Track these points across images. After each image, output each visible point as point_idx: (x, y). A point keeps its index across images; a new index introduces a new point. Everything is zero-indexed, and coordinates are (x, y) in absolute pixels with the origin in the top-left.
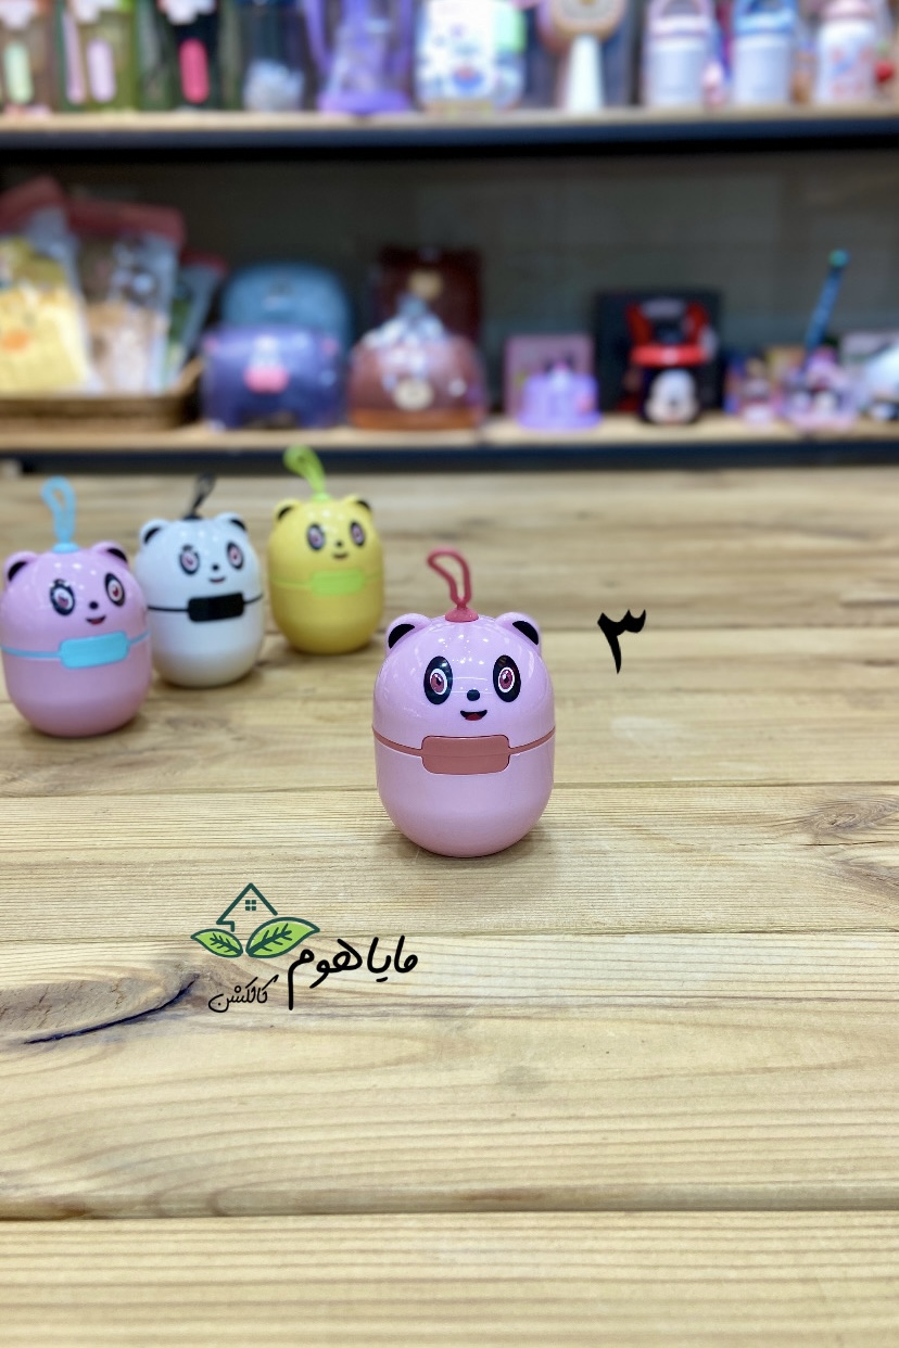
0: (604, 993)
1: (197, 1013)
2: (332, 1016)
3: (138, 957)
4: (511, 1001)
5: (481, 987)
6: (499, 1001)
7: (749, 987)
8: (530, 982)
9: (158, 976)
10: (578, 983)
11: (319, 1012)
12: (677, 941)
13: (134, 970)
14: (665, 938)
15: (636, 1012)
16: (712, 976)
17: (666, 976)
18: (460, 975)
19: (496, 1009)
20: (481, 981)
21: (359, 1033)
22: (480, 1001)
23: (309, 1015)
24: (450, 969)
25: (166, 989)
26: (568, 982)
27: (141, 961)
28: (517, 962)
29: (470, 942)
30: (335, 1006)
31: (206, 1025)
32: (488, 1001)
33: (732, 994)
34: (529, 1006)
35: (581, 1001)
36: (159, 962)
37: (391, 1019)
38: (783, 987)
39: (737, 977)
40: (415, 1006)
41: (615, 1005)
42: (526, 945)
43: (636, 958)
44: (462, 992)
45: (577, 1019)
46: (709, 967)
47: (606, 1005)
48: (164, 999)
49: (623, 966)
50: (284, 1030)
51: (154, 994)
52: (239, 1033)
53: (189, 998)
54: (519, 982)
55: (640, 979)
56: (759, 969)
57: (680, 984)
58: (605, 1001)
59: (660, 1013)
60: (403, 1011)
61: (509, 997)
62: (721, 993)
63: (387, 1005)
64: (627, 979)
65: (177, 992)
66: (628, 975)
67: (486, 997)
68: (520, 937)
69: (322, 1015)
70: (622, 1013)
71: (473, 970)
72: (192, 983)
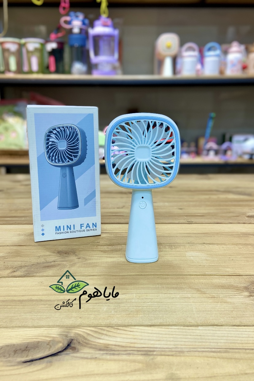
0: (194, 347)
1: (74, 353)
2: (114, 354)
3: (54, 333)
4: (167, 350)
5: (158, 344)
6: (163, 350)
7: (237, 345)
8: (172, 343)
9: (60, 339)
10: (187, 343)
11: (110, 353)
12: (214, 329)
13: (53, 337)
14: (210, 328)
15: (204, 354)
16: (225, 341)
17: (212, 341)
18: (151, 340)
19: (163, 352)
20: (158, 342)
21: (123, 360)
22: (158, 349)
23: (107, 354)
24: (147, 338)
25: (63, 344)
26: (183, 343)
27: (55, 334)
28: (167, 336)
29: (152, 328)
30: (114, 351)
31: (76, 357)
32: (160, 349)
33: (233, 347)
34: (172, 351)
35: (188, 350)
36: (61, 335)
37: (131, 355)
38: (247, 345)
39: (233, 341)
40: (138, 351)
41: (199, 351)
42: (169, 330)
43: (203, 335)
44: (152, 346)
45: (187, 356)
46: (225, 338)
47: (195, 351)
48: (63, 348)
49: (199, 337)
50: (100, 359)
51: (60, 346)
52: (86, 360)
53: (71, 347)
54: (169, 343)
55: (204, 342)
56: (239, 339)
57: (217, 344)
58: (195, 350)
59: (212, 354)
60: (136, 353)
61: (166, 348)
62: (229, 347)
63: (130, 351)
64: (201, 342)
65: (67, 345)
66: (201, 340)
67: (159, 348)
68: (167, 327)
69: (110, 354)
70: (200, 354)
71: (155, 338)
72: (71, 342)
